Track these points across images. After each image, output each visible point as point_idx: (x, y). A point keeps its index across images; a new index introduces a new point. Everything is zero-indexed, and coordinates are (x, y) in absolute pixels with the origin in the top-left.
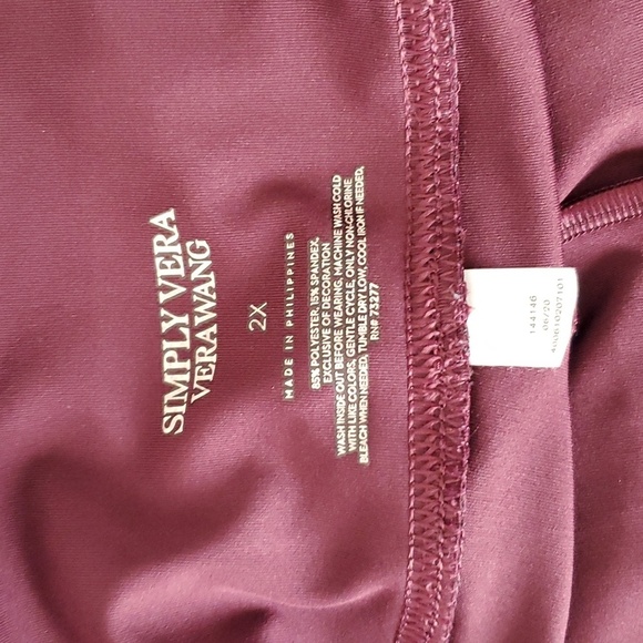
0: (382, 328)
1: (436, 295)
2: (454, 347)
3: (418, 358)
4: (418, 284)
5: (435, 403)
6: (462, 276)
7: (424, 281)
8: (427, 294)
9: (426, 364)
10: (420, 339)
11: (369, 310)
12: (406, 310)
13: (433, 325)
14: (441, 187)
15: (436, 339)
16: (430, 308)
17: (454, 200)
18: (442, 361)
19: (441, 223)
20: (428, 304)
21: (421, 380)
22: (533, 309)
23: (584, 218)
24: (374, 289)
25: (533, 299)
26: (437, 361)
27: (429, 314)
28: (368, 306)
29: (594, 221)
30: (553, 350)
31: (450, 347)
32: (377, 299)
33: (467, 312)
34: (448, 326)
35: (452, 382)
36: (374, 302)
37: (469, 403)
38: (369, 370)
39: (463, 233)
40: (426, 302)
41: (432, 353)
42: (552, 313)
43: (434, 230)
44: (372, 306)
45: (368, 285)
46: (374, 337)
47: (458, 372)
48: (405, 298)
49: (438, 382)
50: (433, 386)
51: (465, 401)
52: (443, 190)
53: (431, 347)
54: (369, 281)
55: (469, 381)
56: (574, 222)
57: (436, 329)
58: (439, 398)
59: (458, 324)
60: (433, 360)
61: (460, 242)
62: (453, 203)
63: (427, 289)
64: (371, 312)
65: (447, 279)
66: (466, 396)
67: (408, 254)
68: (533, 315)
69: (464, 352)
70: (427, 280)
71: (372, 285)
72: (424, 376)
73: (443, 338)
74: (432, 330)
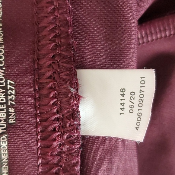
0: (17, 114)
1: (57, 88)
2: (70, 125)
3: (44, 134)
4: (44, 80)
5: (57, 165)
6: (76, 75)
7: (48, 78)
8: (51, 88)
9: (51, 138)
10: (46, 120)
11: (7, 100)
12: (35, 100)
13: (55, 110)
14: (59, 8)
15: (57, 119)
16: (53, 98)
17: (68, 18)
18: (62, 136)
19: (60, 35)
20: (51, 95)
21: (47, 150)
22: (122, 98)
23: (146, 34)
24: (11, 84)
25: (123, 90)
26: (58, 136)
27: (52, 102)
28: (6, 98)
29: (152, 36)
30: (137, 128)
31: (68, 125)
32: (13, 92)
33: (79, 101)
34: (66, 111)
35: (69, 150)
36: (11, 94)
37: (79, 164)
38: (8, 146)
39: (76, 43)
40: (50, 93)
41: (54, 129)
42: (136, 101)
43: (54, 41)
44: (9, 97)
45: (6, 82)
46: (11, 121)
47: (72, 143)
48: (35, 90)
49: (59, 150)
50: (55, 153)
51: (77, 162)
52: (60, 11)
53: (53, 126)
54: (7, 78)
55: (80, 148)
56: (139, 37)
57: (58, 112)
58: (59, 161)
59: (73, 110)
60: (55, 135)
61: (74, 50)
62: (67, 21)
63: (51, 84)
64: (9, 102)
65: (65, 77)
66: (78, 159)
67: (36, 58)
68: (122, 102)
69: (77, 129)
70: (50, 77)
71: (9, 81)
72: (49, 147)
73: (62, 119)
74: (55, 114)
